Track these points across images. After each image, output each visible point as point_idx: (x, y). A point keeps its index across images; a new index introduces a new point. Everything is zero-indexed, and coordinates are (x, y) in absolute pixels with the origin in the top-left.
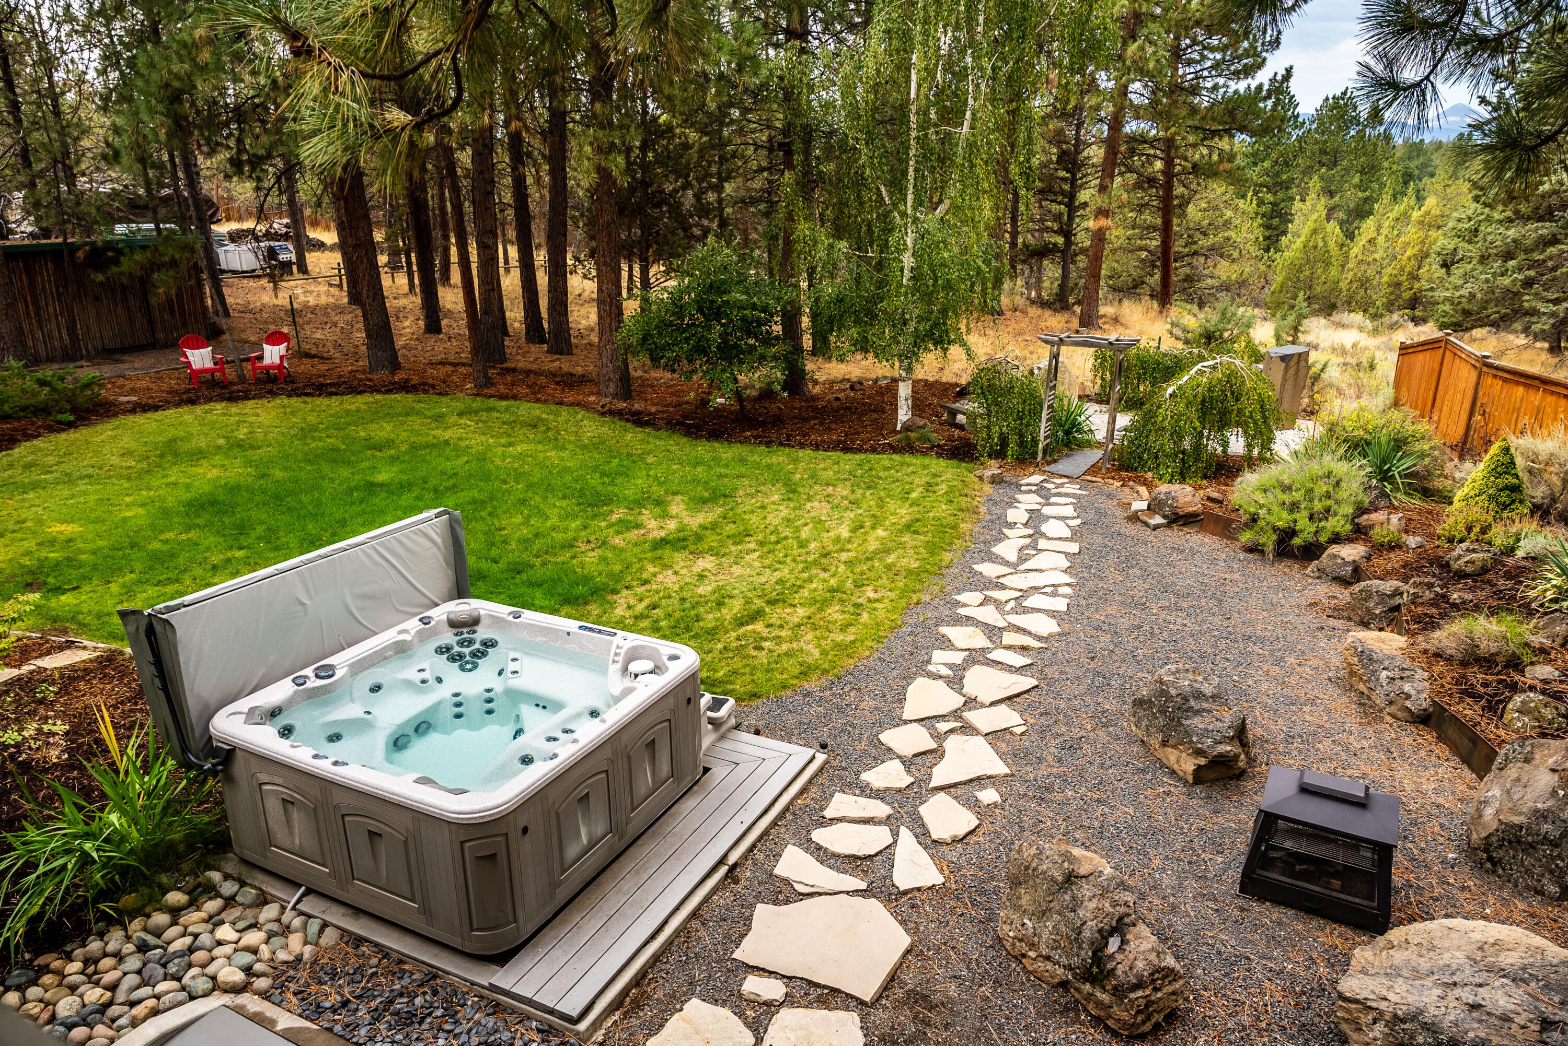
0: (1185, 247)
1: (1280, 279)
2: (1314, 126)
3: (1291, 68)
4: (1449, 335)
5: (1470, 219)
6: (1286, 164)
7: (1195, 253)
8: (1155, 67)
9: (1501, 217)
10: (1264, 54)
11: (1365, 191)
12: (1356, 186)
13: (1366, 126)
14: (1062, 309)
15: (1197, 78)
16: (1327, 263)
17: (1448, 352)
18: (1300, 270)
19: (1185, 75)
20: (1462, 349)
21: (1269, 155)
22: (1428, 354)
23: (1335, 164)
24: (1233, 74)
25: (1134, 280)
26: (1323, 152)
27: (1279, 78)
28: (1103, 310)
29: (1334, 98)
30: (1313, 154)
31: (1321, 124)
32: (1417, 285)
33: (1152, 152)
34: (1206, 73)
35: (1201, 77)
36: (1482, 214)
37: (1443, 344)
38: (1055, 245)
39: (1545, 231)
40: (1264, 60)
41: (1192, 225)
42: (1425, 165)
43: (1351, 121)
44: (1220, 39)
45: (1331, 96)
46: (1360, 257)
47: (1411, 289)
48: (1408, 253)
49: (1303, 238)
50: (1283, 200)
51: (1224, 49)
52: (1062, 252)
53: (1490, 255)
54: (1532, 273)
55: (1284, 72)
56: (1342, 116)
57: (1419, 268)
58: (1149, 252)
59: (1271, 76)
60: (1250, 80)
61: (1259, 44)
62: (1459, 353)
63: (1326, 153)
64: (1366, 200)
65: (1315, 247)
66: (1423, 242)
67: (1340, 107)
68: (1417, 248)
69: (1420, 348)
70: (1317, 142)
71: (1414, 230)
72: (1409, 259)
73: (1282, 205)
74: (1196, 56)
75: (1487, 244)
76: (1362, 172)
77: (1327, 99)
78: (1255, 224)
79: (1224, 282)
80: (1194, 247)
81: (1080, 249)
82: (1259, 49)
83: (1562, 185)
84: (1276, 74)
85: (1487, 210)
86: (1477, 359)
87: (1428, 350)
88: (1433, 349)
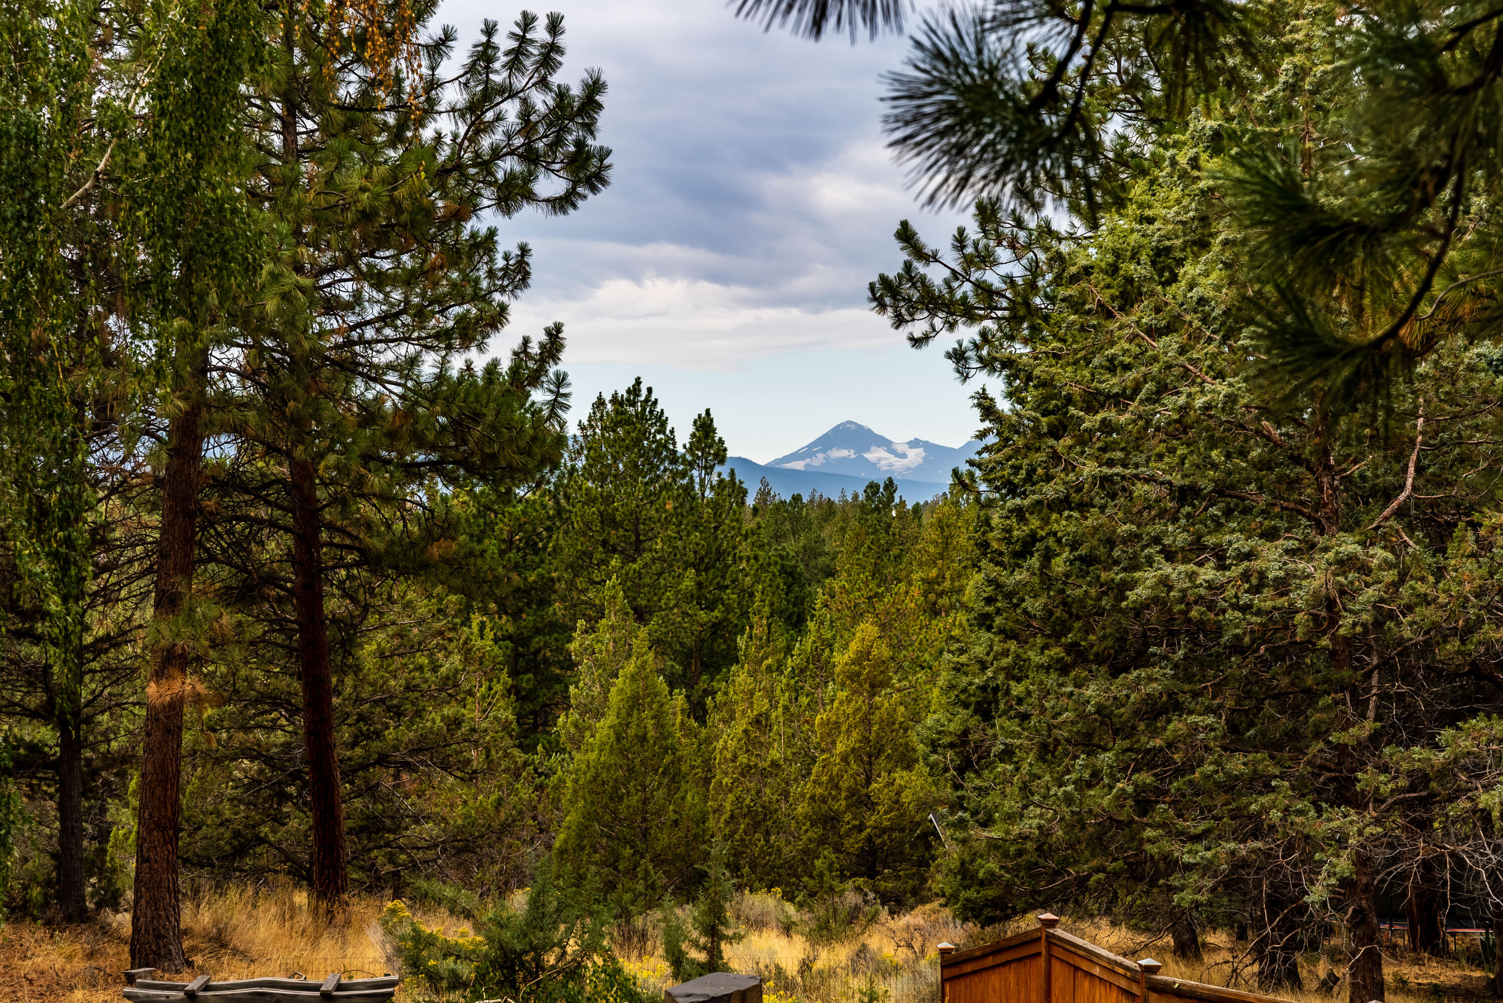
0: (354, 745)
1: (572, 818)
2: (581, 463)
3: (558, 328)
4: (1051, 924)
5: (983, 666)
6: (531, 545)
7: (383, 760)
8: (279, 312)
9: (1043, 660)
10: (497, 297)
11: (711, 608)
12: (690, 597)
13: (691, 465)
14: (69, 919)
15: (349, 343)
16: (674, 777)
17: (1057, 966)
18: (616, 797)
19: (321, 334)
20: (1091, 957)
21: (491, 526)
22: (1011, 975)
23: (638, 547)
24: (437, 336)
25: (237, 834)
26: (609, 521)
27: (534, 349)
28: (187, 916)
29: (615, 400)
30: (588, 525)
31: (595, 459)
32: (872, 820)
33: (263, 512)
34: (370, 333)
35: (362, 341)
36: (1005, 653)
37: (1042, 948)
38: (34, 748)
39: (1154, 687)
40: (503, 308)
41: (366, 691)
42: (811, 552)
43: (657, 453)
44: (396, 258)
45: (607, 397)
46: (743, 759)
47: (860, 828)
48: (840, 748)
49: (610, 719)
50: (538, 631)
51: (408, 280)
52: (55, 766)
53: (1057, 742)
54: (1145, 777)
55: (544, 338)
56: (638, 442)
57: (868, 782)
58: (268, 760)
59: (516, 344)
60: (473, 354)
61: (482, 273)
62: (1085, 966)
63: (615, 525)
64: (716, 627)
65: (643, 739)
66: (866, 722)
67: (629, 422)
68: (855, 734)
69: (990, 961)
70: (590, 499)
71: (842, 695)
72: (845, 759)
73: (537, 641)
74: (345, 291)
75: (1047, 717)
76: (700, 565)
77: (600, 403)
78: (498, 687)
79: (460, 829)
80: (376, 745)
81: (105, 756)
82: (484, 284)
83: (1170, 588)
84: (526, 341)
85: (1013, 646)
86: (1133, 976)
87: (1008, 963)
88: (1020, 960)
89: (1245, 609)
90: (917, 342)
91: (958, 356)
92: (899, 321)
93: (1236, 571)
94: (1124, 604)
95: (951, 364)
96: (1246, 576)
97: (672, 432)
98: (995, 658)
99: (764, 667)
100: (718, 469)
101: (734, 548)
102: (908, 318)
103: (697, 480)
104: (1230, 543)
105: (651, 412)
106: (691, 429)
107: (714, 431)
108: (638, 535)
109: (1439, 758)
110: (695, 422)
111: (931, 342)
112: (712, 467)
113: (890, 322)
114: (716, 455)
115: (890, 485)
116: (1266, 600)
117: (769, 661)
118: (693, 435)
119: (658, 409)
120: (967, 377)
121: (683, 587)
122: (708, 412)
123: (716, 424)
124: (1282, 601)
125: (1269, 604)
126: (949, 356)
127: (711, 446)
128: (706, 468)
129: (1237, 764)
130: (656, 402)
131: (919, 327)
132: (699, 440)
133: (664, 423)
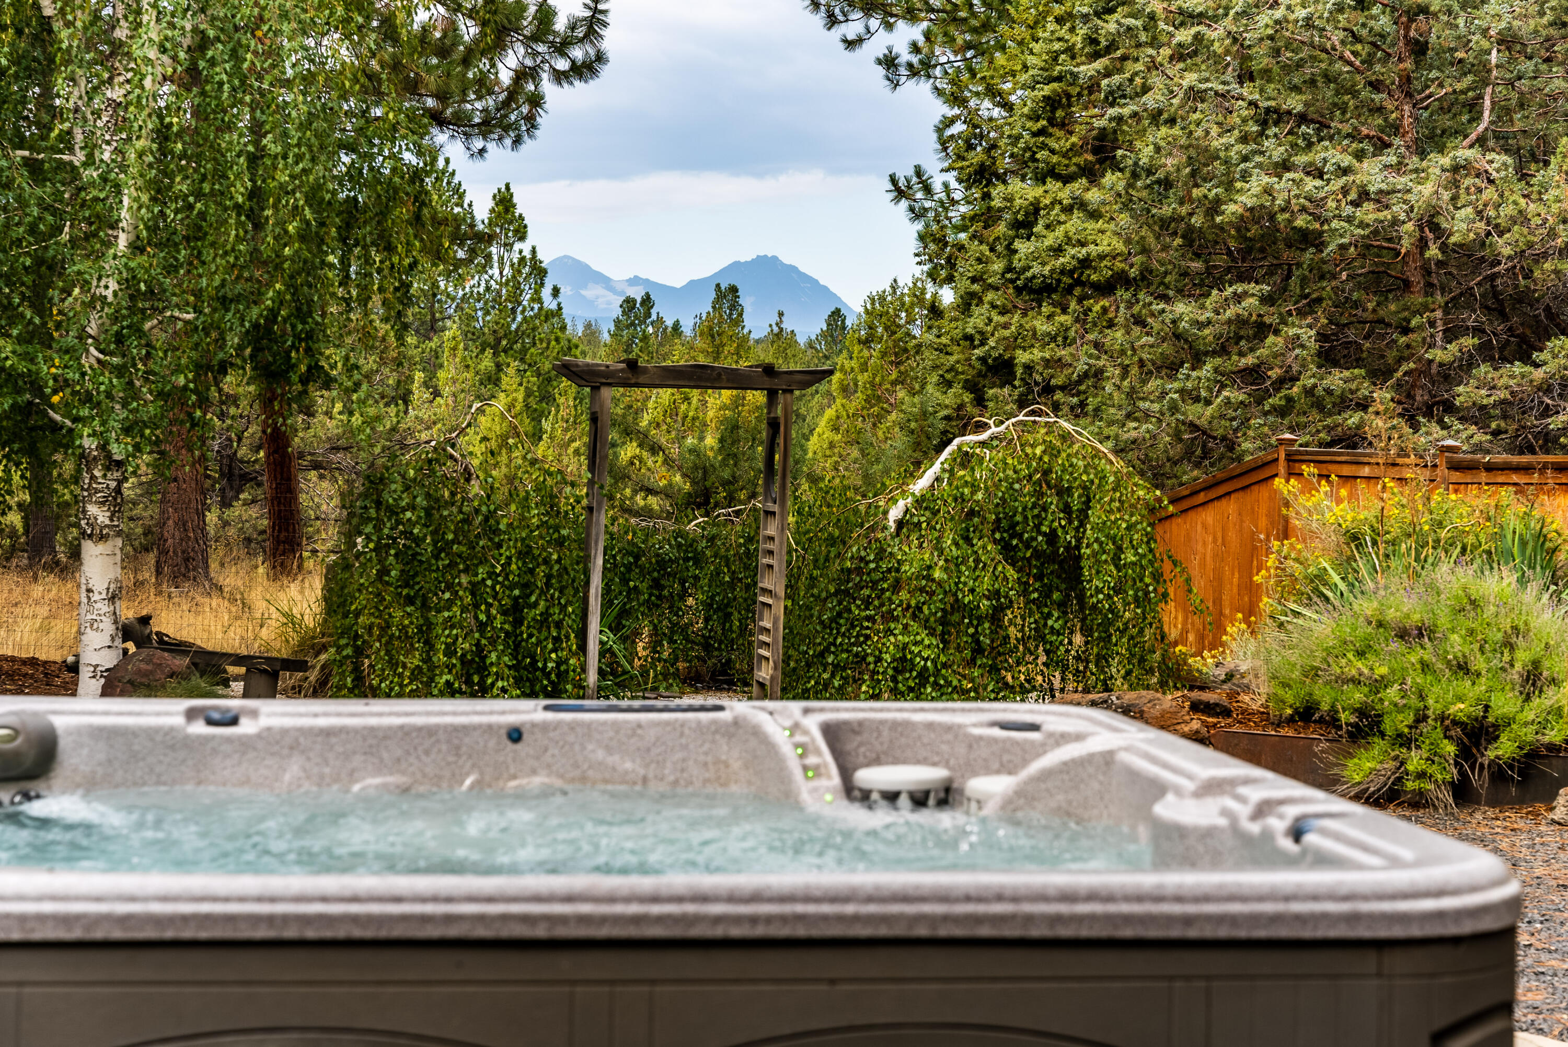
37: (1280, 468)
62: (1346, 471)
69: (1201, 498)
87: (1229, 494)
88: (1244, 488)
89: (1349, 219)
90: (851, 44)
91: (889, 62)
92: (832, 21)
93: (1337, 184)
94: (1218, 219)
95: (881, 71)
96: (1345, 191)
97: (470, 205)
98: (995, 329)
99: (570, 451)
100: (517, 246)
101: (534, 329)
102: (841, 18)
103: (495, 258)
104: (1325, 161)
105: (449, 183)
106: (491, 204)
107: (514, 206)
108: (433, 315)
109: (1538, 374)
110: (494, 197)
111: (865, 45)
112: (512, 245)
113: (823, 22)
114: (516, 231)
115: (647, 301)
116: (1368, 213)
117: (576, 444)
118: (492, 211)
119: (456, 181)
120: (897, 85)
121: (482, 367)
122: (508, 187)
123: (515, 200)
124: (1386, 215)
125: (1372, 217)
126: (879, 62)
127: (511, 223)
128: (506, 245)
129: (1336, 379)
130: (453, 174)
131: (853, 29)
132: (499, 215)
133: (461, 196)
